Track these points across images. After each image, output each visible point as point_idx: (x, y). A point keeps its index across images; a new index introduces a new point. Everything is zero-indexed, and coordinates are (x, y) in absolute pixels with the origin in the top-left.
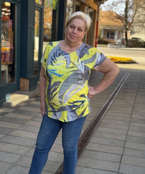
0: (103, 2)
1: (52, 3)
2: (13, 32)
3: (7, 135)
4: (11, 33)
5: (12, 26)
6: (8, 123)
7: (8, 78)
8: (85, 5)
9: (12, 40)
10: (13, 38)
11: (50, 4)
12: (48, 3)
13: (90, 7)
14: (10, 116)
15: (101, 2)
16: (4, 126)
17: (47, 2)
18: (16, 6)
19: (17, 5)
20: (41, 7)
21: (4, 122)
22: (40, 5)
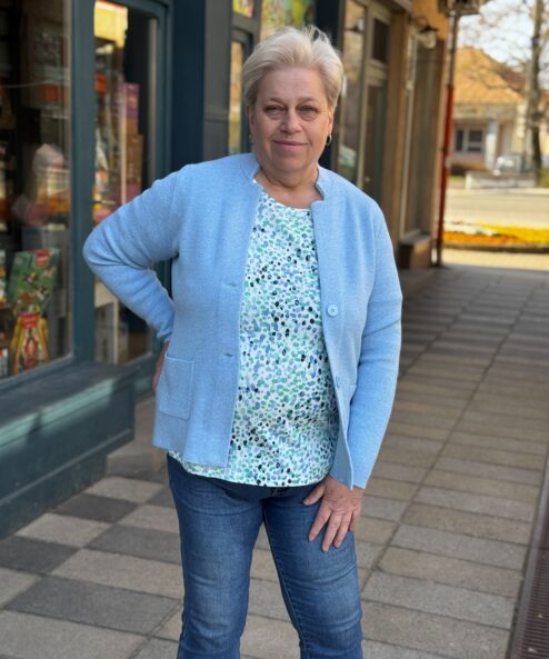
0: (474, 5)
1: (289, 13)
2: (141, 137)
3: (149, 636)
4: (135, 141)
5: (135, 114)
6: (144, 561)
7: (119, 337)
8: (410, 19)
9: (138, 171)
10: (139, 164)
11: (284, 17)
12: (276, 10)
13: (427, 29)
14: (147, 526)
15: (467, 6)
16: (127, 585)
17: (271, 9)
18: (153, 24)
19: (157, 18)
20: (249, 29)
21: (124, 558)
22: (245, 18)
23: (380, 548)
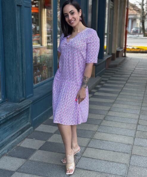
23: (137, 120)
